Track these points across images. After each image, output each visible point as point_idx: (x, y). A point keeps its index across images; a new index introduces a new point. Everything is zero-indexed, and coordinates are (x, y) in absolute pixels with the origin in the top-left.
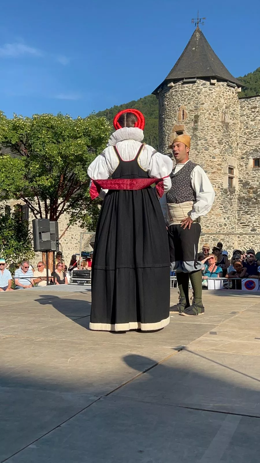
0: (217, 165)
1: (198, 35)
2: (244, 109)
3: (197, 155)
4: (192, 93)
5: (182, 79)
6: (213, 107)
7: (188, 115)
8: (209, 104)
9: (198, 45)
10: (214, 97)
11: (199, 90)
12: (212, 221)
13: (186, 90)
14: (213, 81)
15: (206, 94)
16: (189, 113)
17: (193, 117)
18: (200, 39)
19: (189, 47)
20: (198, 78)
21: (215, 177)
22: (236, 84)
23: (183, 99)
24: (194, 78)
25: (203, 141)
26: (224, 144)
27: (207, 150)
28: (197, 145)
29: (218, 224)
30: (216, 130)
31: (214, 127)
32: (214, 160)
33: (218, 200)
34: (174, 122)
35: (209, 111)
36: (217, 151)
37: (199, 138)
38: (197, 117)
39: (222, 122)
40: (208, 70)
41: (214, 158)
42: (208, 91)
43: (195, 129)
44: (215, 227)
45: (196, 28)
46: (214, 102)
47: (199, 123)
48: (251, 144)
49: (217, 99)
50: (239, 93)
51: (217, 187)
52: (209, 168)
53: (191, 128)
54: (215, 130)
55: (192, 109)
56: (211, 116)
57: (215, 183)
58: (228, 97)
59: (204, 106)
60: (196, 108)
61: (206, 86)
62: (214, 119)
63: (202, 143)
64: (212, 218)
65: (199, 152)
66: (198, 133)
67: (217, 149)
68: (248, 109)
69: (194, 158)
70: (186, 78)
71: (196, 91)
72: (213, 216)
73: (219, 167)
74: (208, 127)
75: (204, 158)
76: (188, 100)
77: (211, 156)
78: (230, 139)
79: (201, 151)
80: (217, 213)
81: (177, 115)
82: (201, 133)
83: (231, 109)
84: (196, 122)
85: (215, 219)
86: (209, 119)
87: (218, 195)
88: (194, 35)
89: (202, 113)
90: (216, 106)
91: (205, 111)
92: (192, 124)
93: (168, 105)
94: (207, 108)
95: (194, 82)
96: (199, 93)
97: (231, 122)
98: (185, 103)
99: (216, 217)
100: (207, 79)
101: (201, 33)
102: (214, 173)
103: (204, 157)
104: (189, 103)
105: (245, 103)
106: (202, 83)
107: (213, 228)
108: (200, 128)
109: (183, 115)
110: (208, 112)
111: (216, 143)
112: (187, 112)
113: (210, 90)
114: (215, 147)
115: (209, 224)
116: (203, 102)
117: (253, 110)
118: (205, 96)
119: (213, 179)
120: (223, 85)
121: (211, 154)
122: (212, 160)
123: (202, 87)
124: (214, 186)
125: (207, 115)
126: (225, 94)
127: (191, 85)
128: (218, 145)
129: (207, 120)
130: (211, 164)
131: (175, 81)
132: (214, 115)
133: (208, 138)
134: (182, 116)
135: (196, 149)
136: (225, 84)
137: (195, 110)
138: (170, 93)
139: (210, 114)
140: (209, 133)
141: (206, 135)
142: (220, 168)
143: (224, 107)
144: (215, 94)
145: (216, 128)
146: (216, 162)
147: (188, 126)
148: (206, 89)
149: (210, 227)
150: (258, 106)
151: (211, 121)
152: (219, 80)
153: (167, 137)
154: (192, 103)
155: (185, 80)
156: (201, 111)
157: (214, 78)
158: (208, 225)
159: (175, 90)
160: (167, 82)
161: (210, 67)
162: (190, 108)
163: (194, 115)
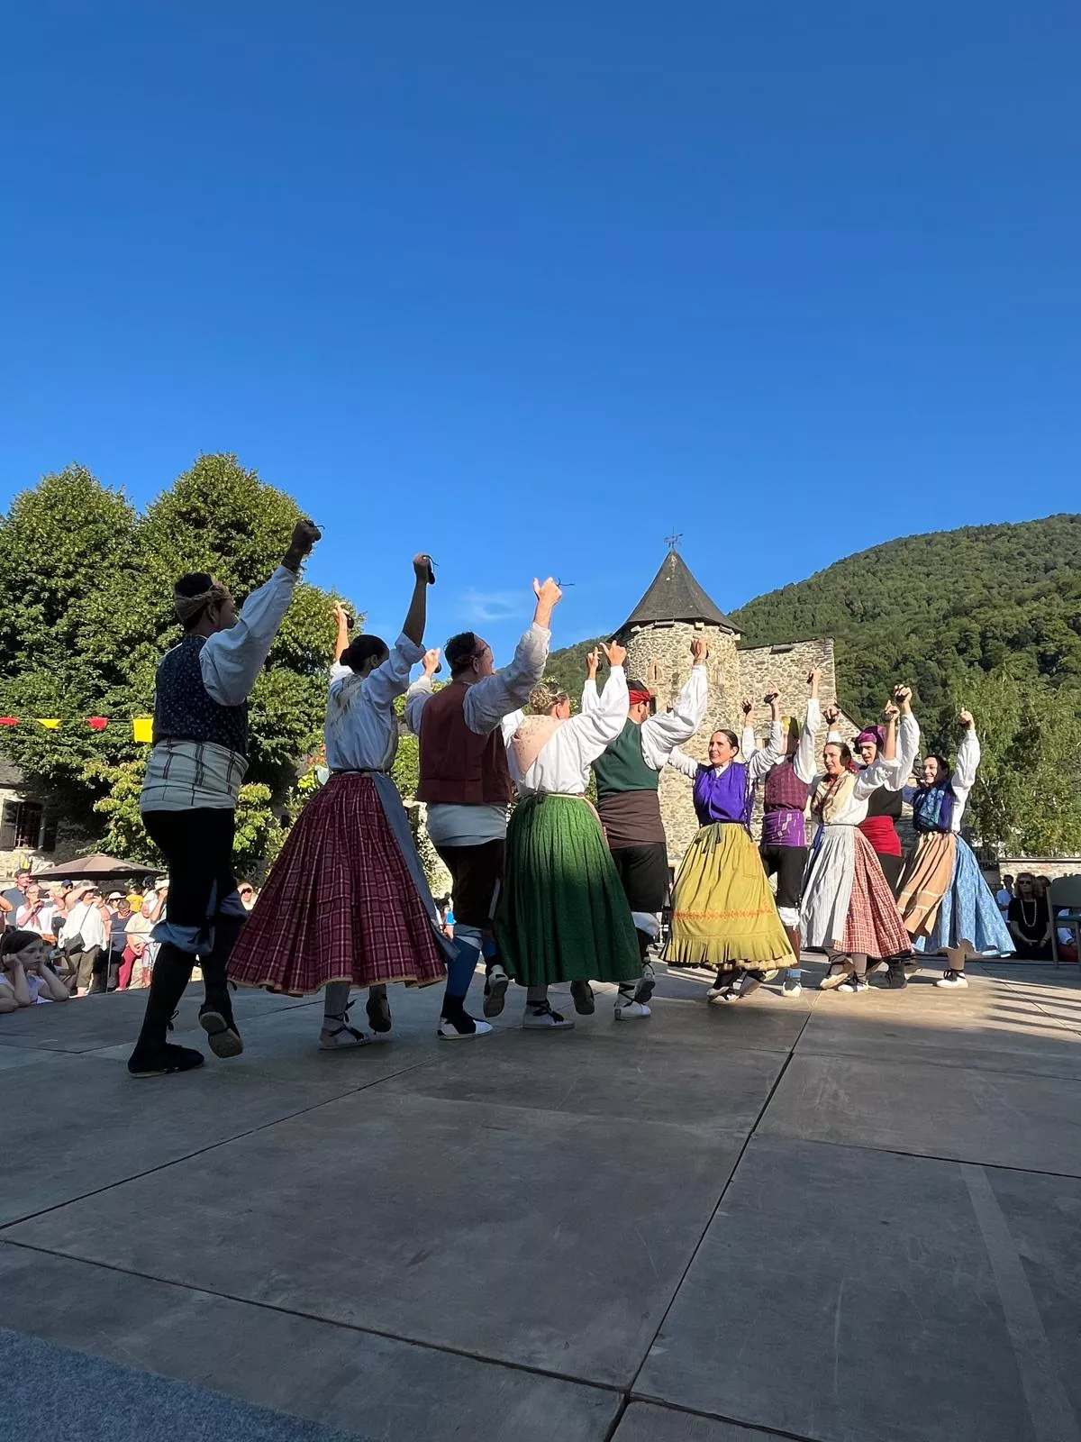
1: (673, 559)
2: (745, 665)
4: (668, 642)
5: (654, 621)
7: (663, 674)
9: (675, 574)
11: (678, 637)
13: (659, 638)
14: (699, 625)
16: (664, 670)
17: (671, 676)
18: (677, 565)
19: (662, 576)
20: (676, 620)
22: (733, 629)
23: (655, 650)
24: (671, 620)
26: (718, 716)
32: (704, 740)
38: (676, 675)
39: (714, 683)
40: (691, 609)
45: (671, 549)
48: (759, 716)
50: (737, 642)
53: (667, 691)
55: (668, 664)
58: (722, 648)
59: (686, 660)
60: (675, 664)
61: (688, 632)
67: (709, 725)
68: (752, 665)
70: (658, 621)
71: (675, 638)
76: (663, 651)
78: (727, 709)
81: (646, 674)
83: (727, 665)
84: (675, 683)
88: (668, 560)
91: (688, 668)
92: (669, 687)
95: (672, 626)
96: (678, 642)
97: (727, 684)
98: (658, 656)
100: (691, 621)
101: (678, 557)
104: (664, 656)
105: (746, 655)
106: (682, 628)
109: (655, 673)
112: (661, 668)
117: (759, 666)
120: (714, 631)
122: (702, 740)
123: (682, 633)
126: (717, 644)
127: (667, 629)
130: (700, 746)
131: (643, 624)
136: (717, 628)
138: (634, 641)
143: (716, 662)
147: (662, 690)
150: (766, 661)
152: (708, 623)
154: (668, 656)
155: (657, 623)
156: (683, 668)
157: (700, 620)
159: (643, 636)
160: (630, 625)
161: (694, 604)
162: (667, 664)
163: (672, 672)
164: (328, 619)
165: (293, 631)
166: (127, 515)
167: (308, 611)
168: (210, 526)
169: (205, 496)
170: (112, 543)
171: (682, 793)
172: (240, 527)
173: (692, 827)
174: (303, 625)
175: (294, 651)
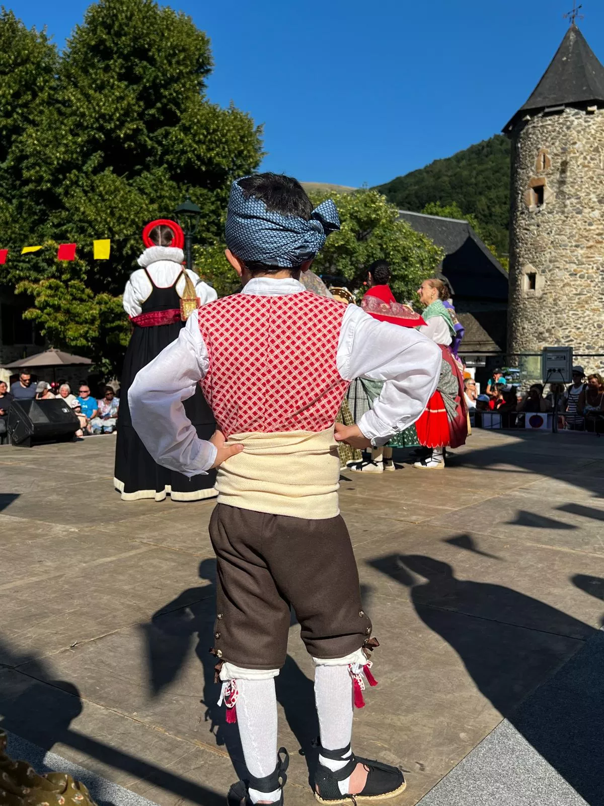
0: (597, 235)
3: (564, 221)
4: (557, 129)
5: (545, 108)
6: (591, 147)
7: (551, 163)
8: (584, 142)
9: (572, 53)
10: (593, 132)
11: (568, 123)
12: (587, 319)
13: (549, 125)
14: (590, 109)
15: (579, 129)
16: (553, 158)
17: (559, 164)
18: (576, 42)
19: (559, 55)
20: (568, 105)
21: (591, 254)
23: (544, 138)
24: (562, 105)
25: (574, 200)
27: (579, 212)
28: (565, 206)
29: (595, 325)
30: (596, 182)
31: (591, 178)
33: (596, 289)
34: (531, 174)
35: (585, 154)
36: (597, 214)
37: (567, 196)
38: (565, 164)
40: (584, 92)
41: (590, 224)
42: (584, 123)
43: (562, 182)
44: (590, 329)
45: (571, 25)
46: (592, 139)
47: (568, 174)
49: (598, 135)
51: (595, 268)
52: (583, 240)
53: (555, 181)
54: (593, 183)
55: (557, 152)
56: (586, 162)
57: (591, 263)
59: (576, 146)
60: (564, 151)
61: (579, 116)
62: (592, 165)
63: (571, 204)
64: (585, 314)
65: (567, 217)
66: (567, 189)
67: (596, 212)
69: (560, 226)
70: (549, 107)
71: (564, 124)
72: (588, 312)
73: (599, 238)
74: (582, 178)
75: (575, 226)
76: (552, 139)
77: (585, 222)
79: (570, 216)
80: (593, 307)
81: (535, 163)
82: (571, 188)
84: (563, 171)
85: (591, 317)
86: (584, 166)
87: (597, 280)
88: (567, 38)
89: (573, 157)
90: (596, 145)
91: (578, 154)
92: (557, 176)
93: (522, 148)
94: (581, 149)
95: (560, 112)
96: (568, 128)
98: (547, 144)
99: (591, 314)
100: (581, 105)
101: (578, 33)
102: (591, 247)
103: (575, 223)
104: (553, 144)
106: (573, 113)
107: (587, 330)
108: (569, 180)
109: (544, 162)
110: (582, 156)
111: (594, 202)
112: (549, 157)
113: (586, 122)
114: (592, 208)
115: (581, 324)
116: (575, 140)
118: (579, 132)
119: (589, 257)
121: (586, 219)
122: (588, 227)
123: (572, 118)
124: (591, 267)
125: (580, 161)
127: (557, 117)
128: (597, 205)
129: (580, 167)
130: (586, 234)
131: (534, 112)
132: (592, 159)
133: (582, 195)
134: (542, 163)
135: (563, 212)
137: (562, 153)
138: (525, 131)
139: (585, 158)
140: (584, 187)
141: (579, 191)
142: (601, 240)
144: (594, 127)
145: (595, 179)
146: (594, 230)
147: (550, 179)
148: (580, 120)
149: (582, 330)
151: (586, 169)
152: (601, 105)
153: (520, 196)
154: (557, 144)
155: (547, 110)
156: (572, 155)
157: (592, 103)
158: (579, 326)
159: (533, 125)
160: (521, 114)
161: (588, 86)
162: (555, 151)
163: (560, 161)
164: (226, 134)
165: (195, 149)
166: (50, 53)
167: (207, 129)
168: (115, 56)
169: (108, 27)
170: (40, 81)
171: (566, 281)
172: (142, 53)
173: (573, 314)
174: (204, 143)
175: (199, 167)
